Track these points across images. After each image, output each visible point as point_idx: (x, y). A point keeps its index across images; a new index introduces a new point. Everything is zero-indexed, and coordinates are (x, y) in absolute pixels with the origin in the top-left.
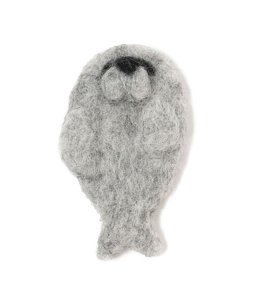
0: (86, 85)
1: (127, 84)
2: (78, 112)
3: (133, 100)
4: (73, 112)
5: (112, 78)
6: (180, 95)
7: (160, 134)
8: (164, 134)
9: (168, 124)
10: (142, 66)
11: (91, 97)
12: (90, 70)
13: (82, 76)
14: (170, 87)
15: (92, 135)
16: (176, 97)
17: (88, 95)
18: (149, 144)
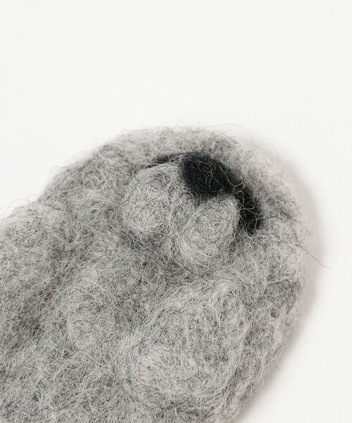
0: (101, 170)
1: (178, 214)
2: (50, 216)
3: (170, 255)
4: (41, 208)
5: (157, 184)
6: (284, 308)
7: (182, 356)
8: (192, 363)
9: (213, 349)
10: (237, 197)
11: (94, 203)
12: (129, 147)
13: (106, 148)
14: (271, 278)
15: (48, 279)
16: (270, 305)
17: (92, 194)
18: (146, 364)
